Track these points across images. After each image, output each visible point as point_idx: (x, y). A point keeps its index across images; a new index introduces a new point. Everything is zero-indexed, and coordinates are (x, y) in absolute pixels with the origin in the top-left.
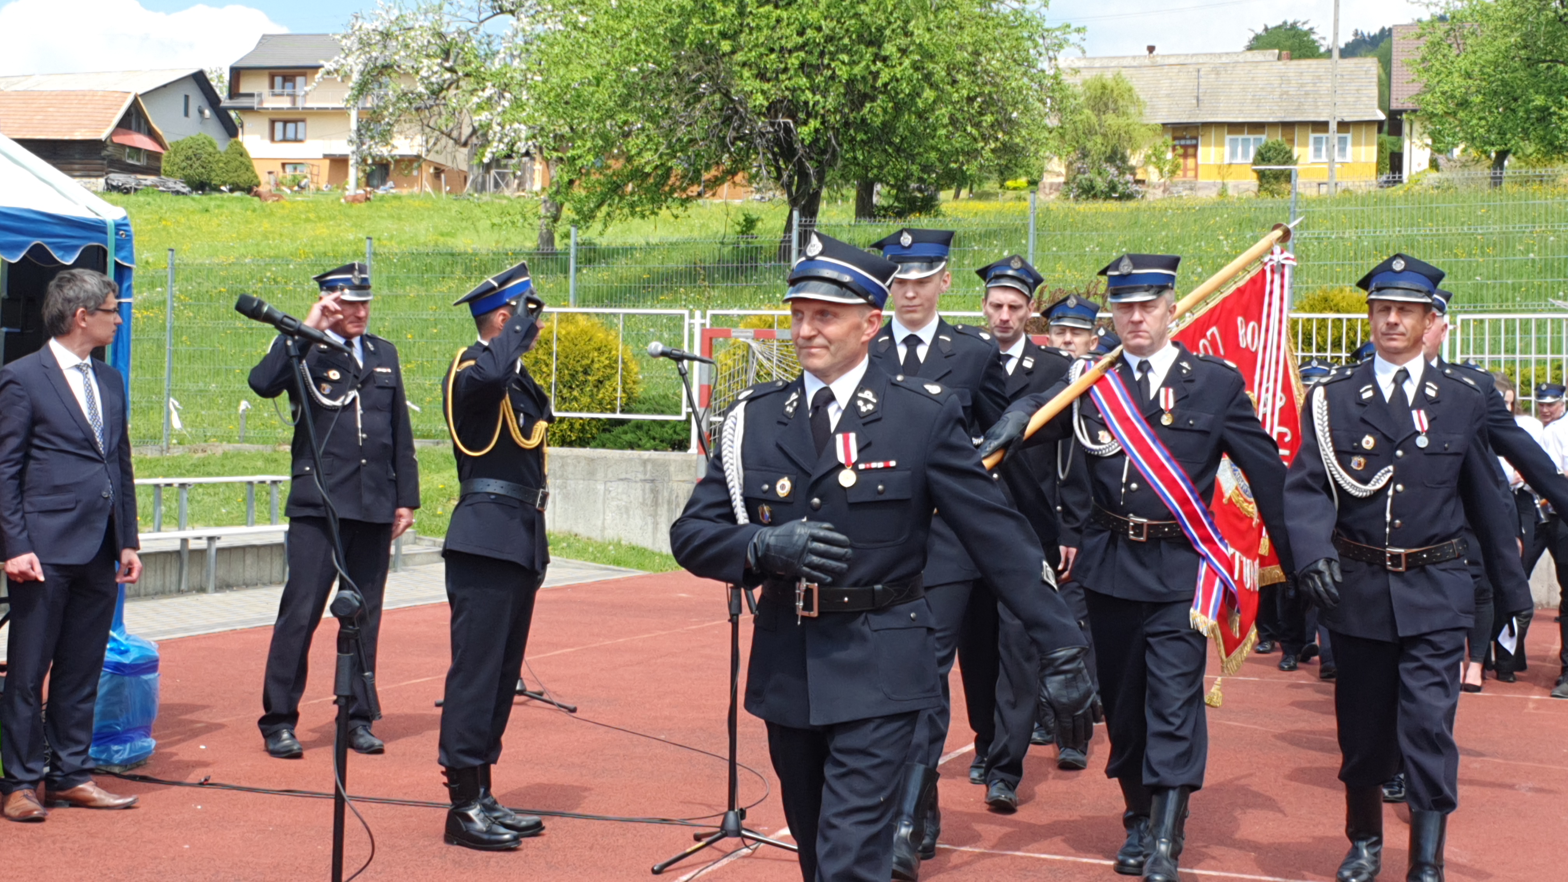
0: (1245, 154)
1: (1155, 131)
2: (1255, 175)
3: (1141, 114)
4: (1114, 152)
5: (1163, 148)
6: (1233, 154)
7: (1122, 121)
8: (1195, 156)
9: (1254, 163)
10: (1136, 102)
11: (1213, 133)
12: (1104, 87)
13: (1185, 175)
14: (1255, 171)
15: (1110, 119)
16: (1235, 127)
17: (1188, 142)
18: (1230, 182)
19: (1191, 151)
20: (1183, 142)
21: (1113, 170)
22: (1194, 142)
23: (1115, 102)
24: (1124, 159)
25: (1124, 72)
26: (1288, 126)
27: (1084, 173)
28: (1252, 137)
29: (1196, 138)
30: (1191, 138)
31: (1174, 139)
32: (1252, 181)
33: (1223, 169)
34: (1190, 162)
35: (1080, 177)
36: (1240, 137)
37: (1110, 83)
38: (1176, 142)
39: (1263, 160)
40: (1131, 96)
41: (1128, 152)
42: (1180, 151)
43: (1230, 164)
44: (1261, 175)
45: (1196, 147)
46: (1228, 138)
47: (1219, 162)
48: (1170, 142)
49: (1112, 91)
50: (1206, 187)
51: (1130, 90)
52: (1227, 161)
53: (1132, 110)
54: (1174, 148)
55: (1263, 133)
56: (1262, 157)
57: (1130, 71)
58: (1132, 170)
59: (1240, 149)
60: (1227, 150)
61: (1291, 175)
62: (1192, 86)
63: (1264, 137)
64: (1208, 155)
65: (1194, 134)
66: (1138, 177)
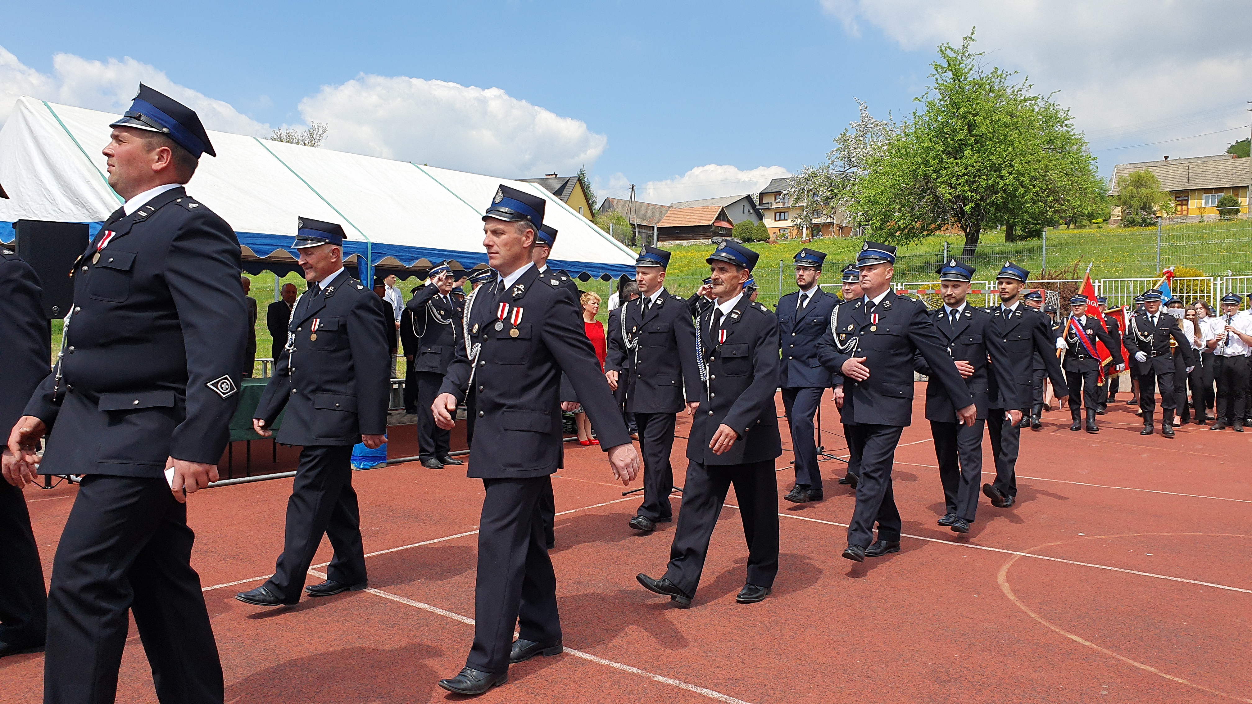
0: (1213, 202)
1: (1165, 194)
2: (1218, 212)
3: (1158, 187)
4: (1145, 204)
5: (1170, 202)
6: (1207, 203)
7: (1148, 191)
8: (1187, 204)
9: (1217, 206)
10: (1155, 182)
11: (1196, 194)
12: (1140, 176)
13: (1182, 214)
14: (1218, 210)
15: (1143, 190)
16: (1207, 191)
17: (1184, 199)
18: (1205, 215)
19: (1185, 202)
20: (1180, 199)
21: (1145, 213)
22: (1186, 198)
23: (1145, 182)
24: (1150, 208)
25: (1150, 169)
26: (1235, 189)
27: (1130, 215)
28: (1216, 194)
31: (1176, 198)
32: (1217, 215)
33: (1201, 210)
34: (1185, 207)
35: (1128, 216)
36: (1210, 195)
37: (1143, 175)
39: (1222, 205)
40: (1153, 180)
41: (1152, 204)
42: (1179, 203)
43: (1205, 208)
44: (1221, 212)
45: (1187, 201)
46: (1204, 196)
47: (1199, 207)
48: (1174, 199)
49: (1144, 178)
50: (1192, 218)
51: (1153, 177)
52: (1203, 206)
53: (1154, 186)
54: (1176, 201)
55: (1223, 192)
56: (1221, 203)
57: (1155, 168)
58: (1154, 213)
59: (1210, 200)
60: (1204, 201)
61: (1237, 212)
62: (1185, 173)
63: (1223, 194)
64: (1194, 204)
65: (1186, 195)
66: (1157, 215)
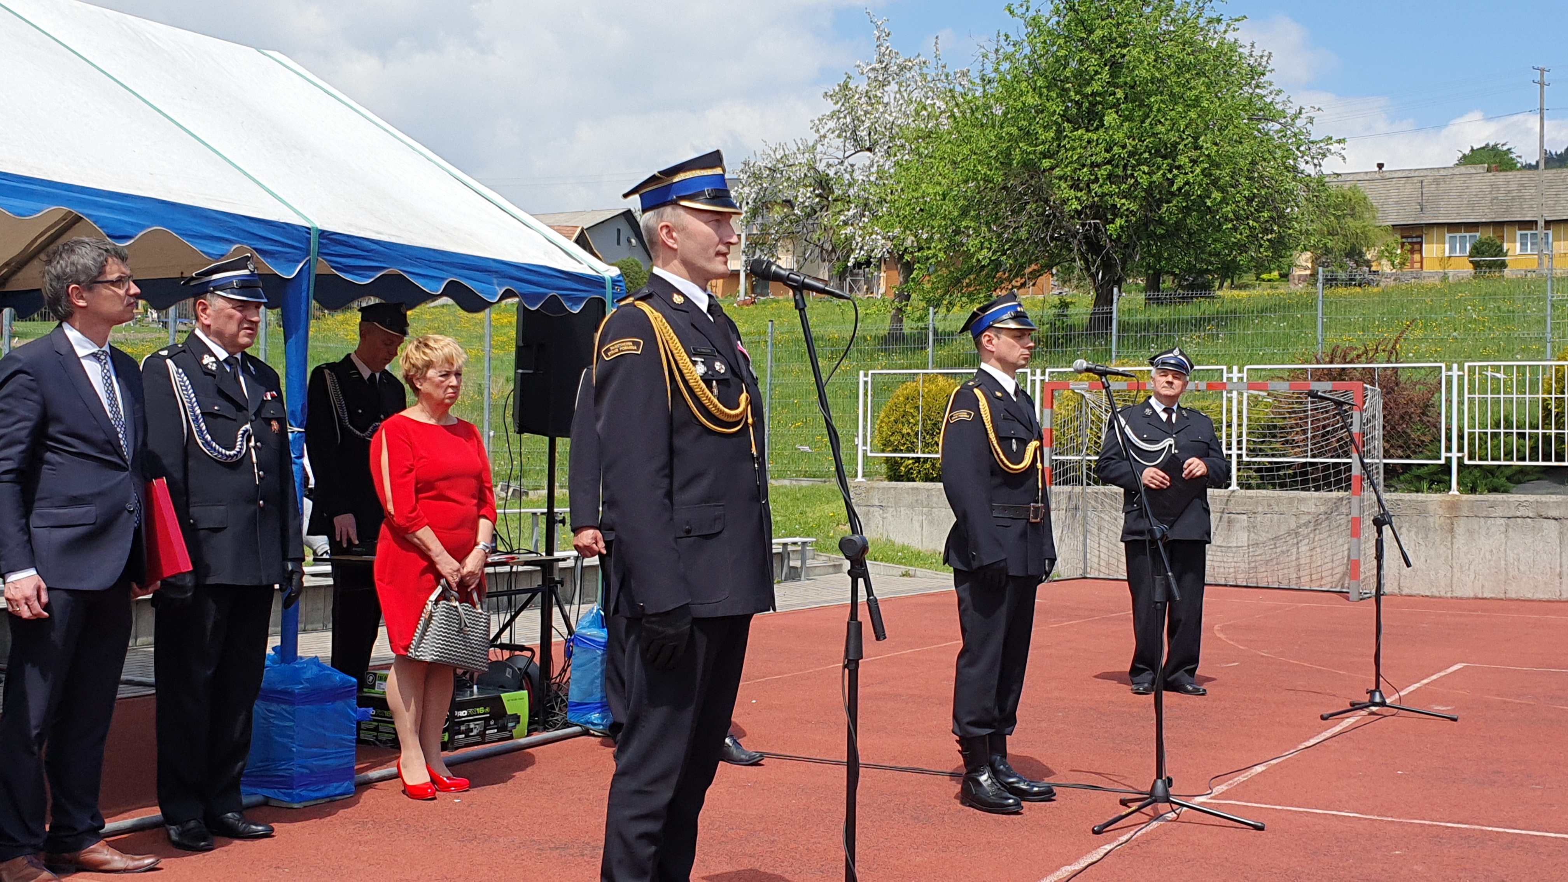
0: (1463, 249)
1: (1386, 231)
2: (1471, 265)
3: (1374, 217)
4: (1353, 249)
5: (1395, 245)
6: (1452, 249)
7: (1359, 224)
8: (1420, 251)
9: (1470, 256)
10: (1370, 208)
11: (1435, 232)
12: (1344, 196)
13: (1412, 267)
14: (1471, 262)
15: (1350, 222)
16: (1453, 227)
17: (1415, 240)
18: (1452, 271)
19: (1417, 247)
20: (1410, 240)
21: (1352, 264)
22: (1419, 240)
23: (1353, 208)
24: (1361, 254)
25: (1359, 184)
26: (1497, 226)
28: (1468, 235)
29: (1422, 237)
30: (1417, 237)
31: (1402, 237)
32: (1469, 269)
33: (1443, 261)
34: (1417, 256)
36: (1458, 235)
37: (1349, 194)
38: (1404, 240)
39: (1477, 253)
40: (1366, 203)
41: (1364, 249)
42: (1409, 247)
43: (1450, 257)
44: (1476, 265)
45: (1421, 244)
46: (1447, 236)
47: (1440, 255)
48: (1400, 240)
49: (1350, 200)
50: (1432, 275)
51: (1365, 198)
52: (1447, 254)
53: (1367, 215)
54: (1403, 245)
55: (1478, 231)
56: (1477, 250)
57: (1366, 184)
58: (1368, 263)
59: (1458, 245)
60: (1447, 246)
61: (1503, 265)
62: (1417, 193)
63: (1478, 234)
64: (1432, 250)
65: (1419, 233)
66: (1373, 269)
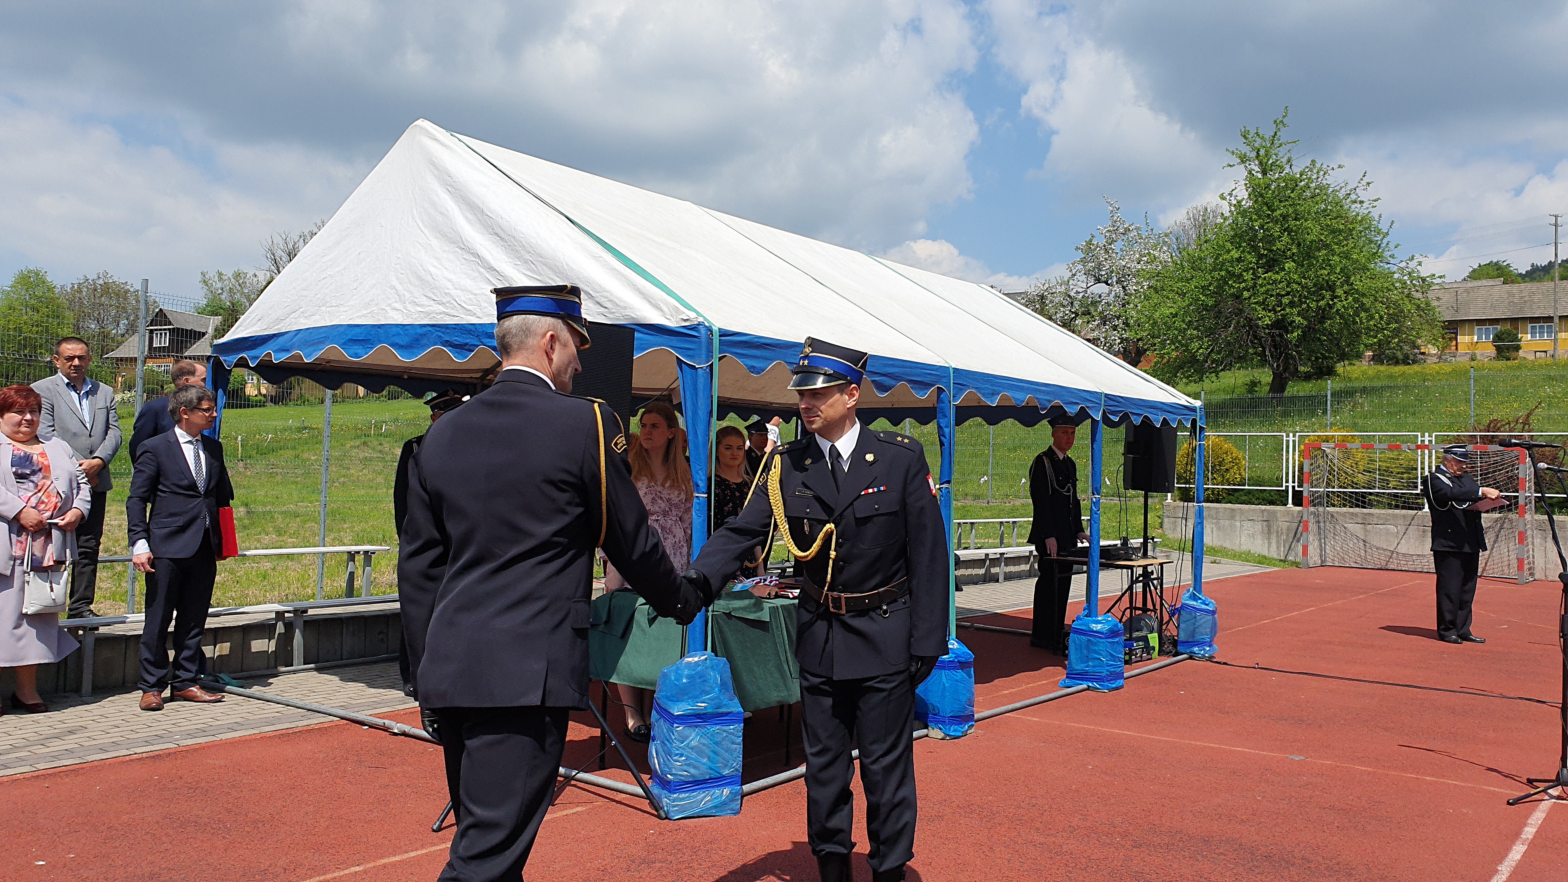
0: (1487, 337)
2: (1494, 349)
5: (1437, 335)
6: (1480, 337)
8: (1456, 339)
9: (1493, 342)
11: (1467, 326)
13: (1450, 350)
14: (1495, 346)
16: (1480, 322)
17: (1452, 331)
18: (1479, 352)
19: (1454, 336)
20: (1449, 332)
22: (1455, 331)
26: (1514, 321)
28: (1491, 327)
29: (1457, 329)
30: (1454, 329)
31: (1444, 330)
32: (1492, 351)
33: (1473, 345)
34: (1453, 342)
36: (1484, 327)
38: (1444, 332)
39: (1499, 339)
42: (1448, 336)
43: (1477, 342)
44: (1498, 348)
45: (1456, 334)
46: (1476, 328)
47: (1471, 342)
48: (1441, 331)
50: (1464, 355)
52: (1476, 340)
54: (1443, 335)
55: (1498, 324)
56: (1498, 337)
58: (1419, 348)
59: (1484, 335)
60: (1476, 335)
61: (1518, 348)
62: (1455, 298)
63: (1499, 327)
64: (1464, 338)
65: (1455, 326)
66: (1422, 351)
